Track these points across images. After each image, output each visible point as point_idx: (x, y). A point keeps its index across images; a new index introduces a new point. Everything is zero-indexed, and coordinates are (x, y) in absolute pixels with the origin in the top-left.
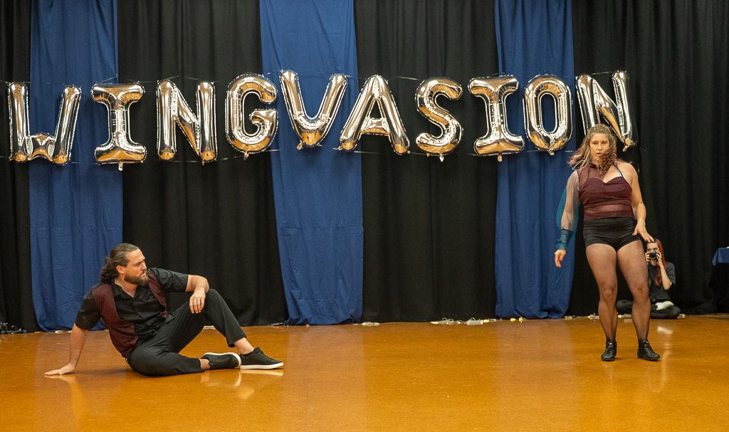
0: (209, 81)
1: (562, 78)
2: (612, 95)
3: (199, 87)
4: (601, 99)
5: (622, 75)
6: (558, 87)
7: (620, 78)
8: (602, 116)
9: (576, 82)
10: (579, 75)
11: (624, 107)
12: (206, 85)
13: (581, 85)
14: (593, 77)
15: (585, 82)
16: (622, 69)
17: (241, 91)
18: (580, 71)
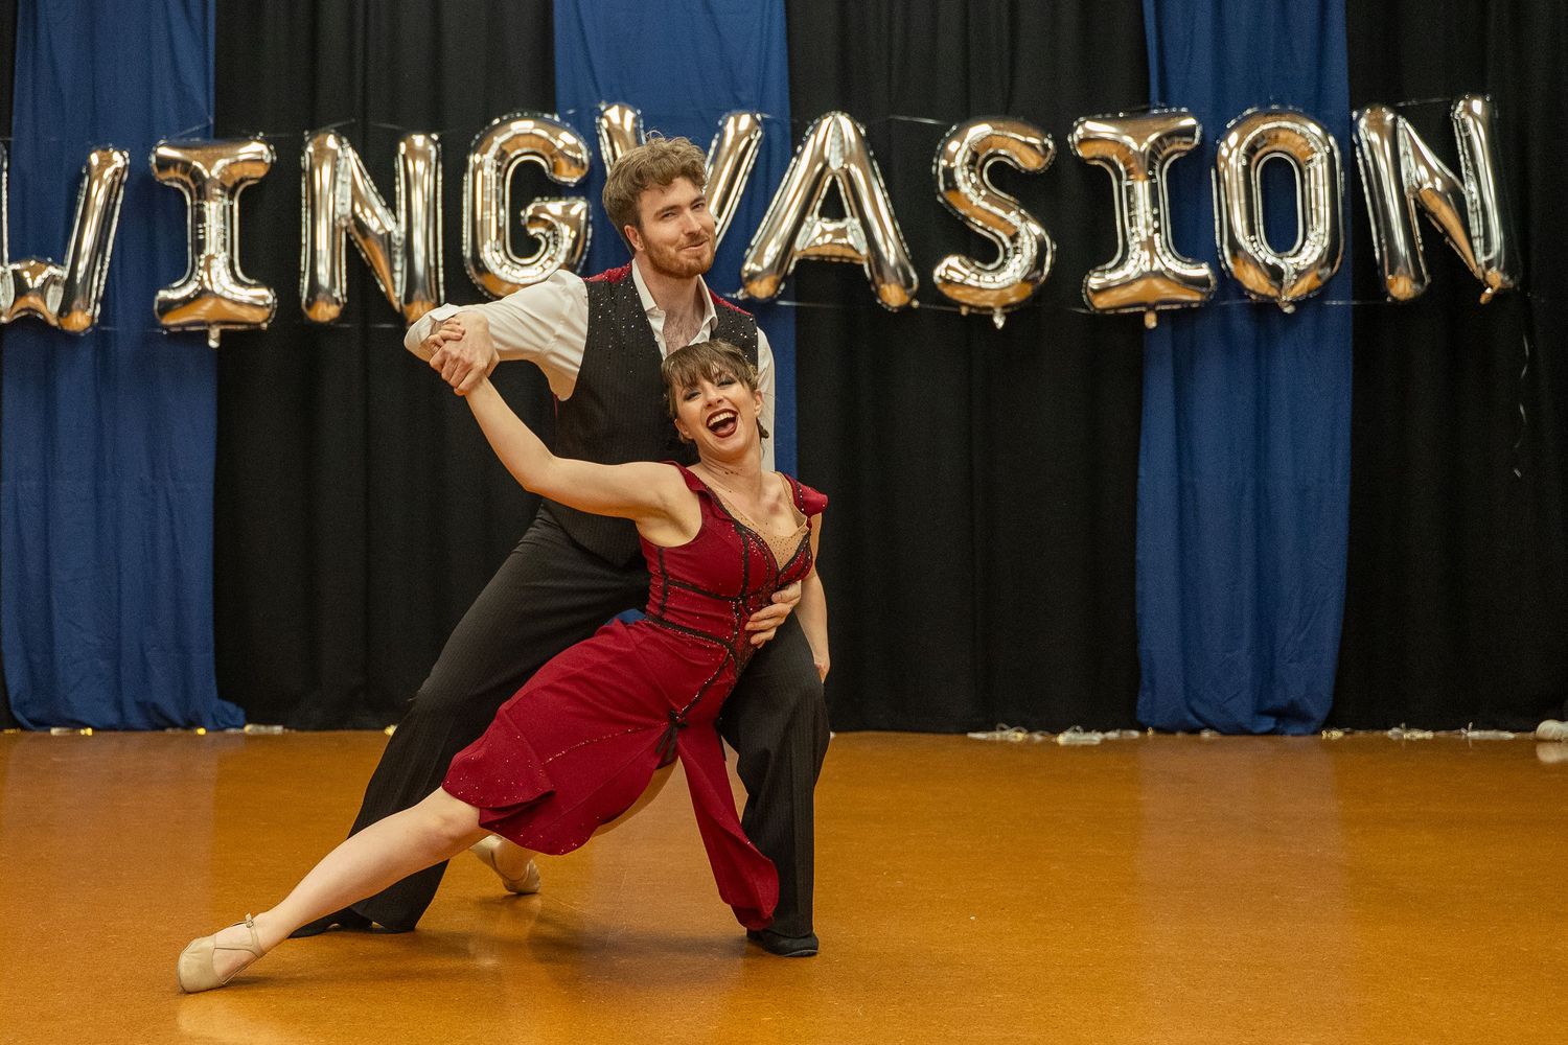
0: (427, 132)
1: (1316, 115)
2: (1449, 156)
3: (403, 147)
4: (1423, 169)
5: (1477, 106)
6: (1308, 140)
7: (1472, 115)
8: (1423, 211)
9: (1353, 126)
10: (1361, 108)
11: (1483, 188)
12: (419, 140)
13: (1368, 133)
14: (1398, 111)
15: (1376, 124)
16: (1477, 92)
17: (502, 155)
18: (1365, 95)
